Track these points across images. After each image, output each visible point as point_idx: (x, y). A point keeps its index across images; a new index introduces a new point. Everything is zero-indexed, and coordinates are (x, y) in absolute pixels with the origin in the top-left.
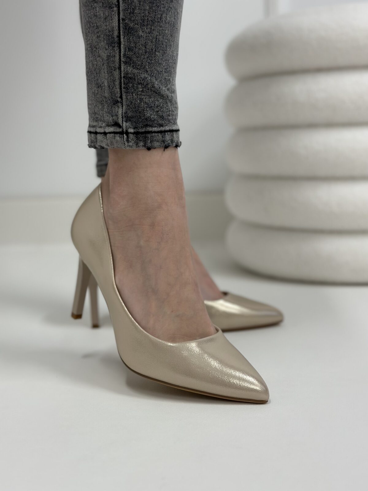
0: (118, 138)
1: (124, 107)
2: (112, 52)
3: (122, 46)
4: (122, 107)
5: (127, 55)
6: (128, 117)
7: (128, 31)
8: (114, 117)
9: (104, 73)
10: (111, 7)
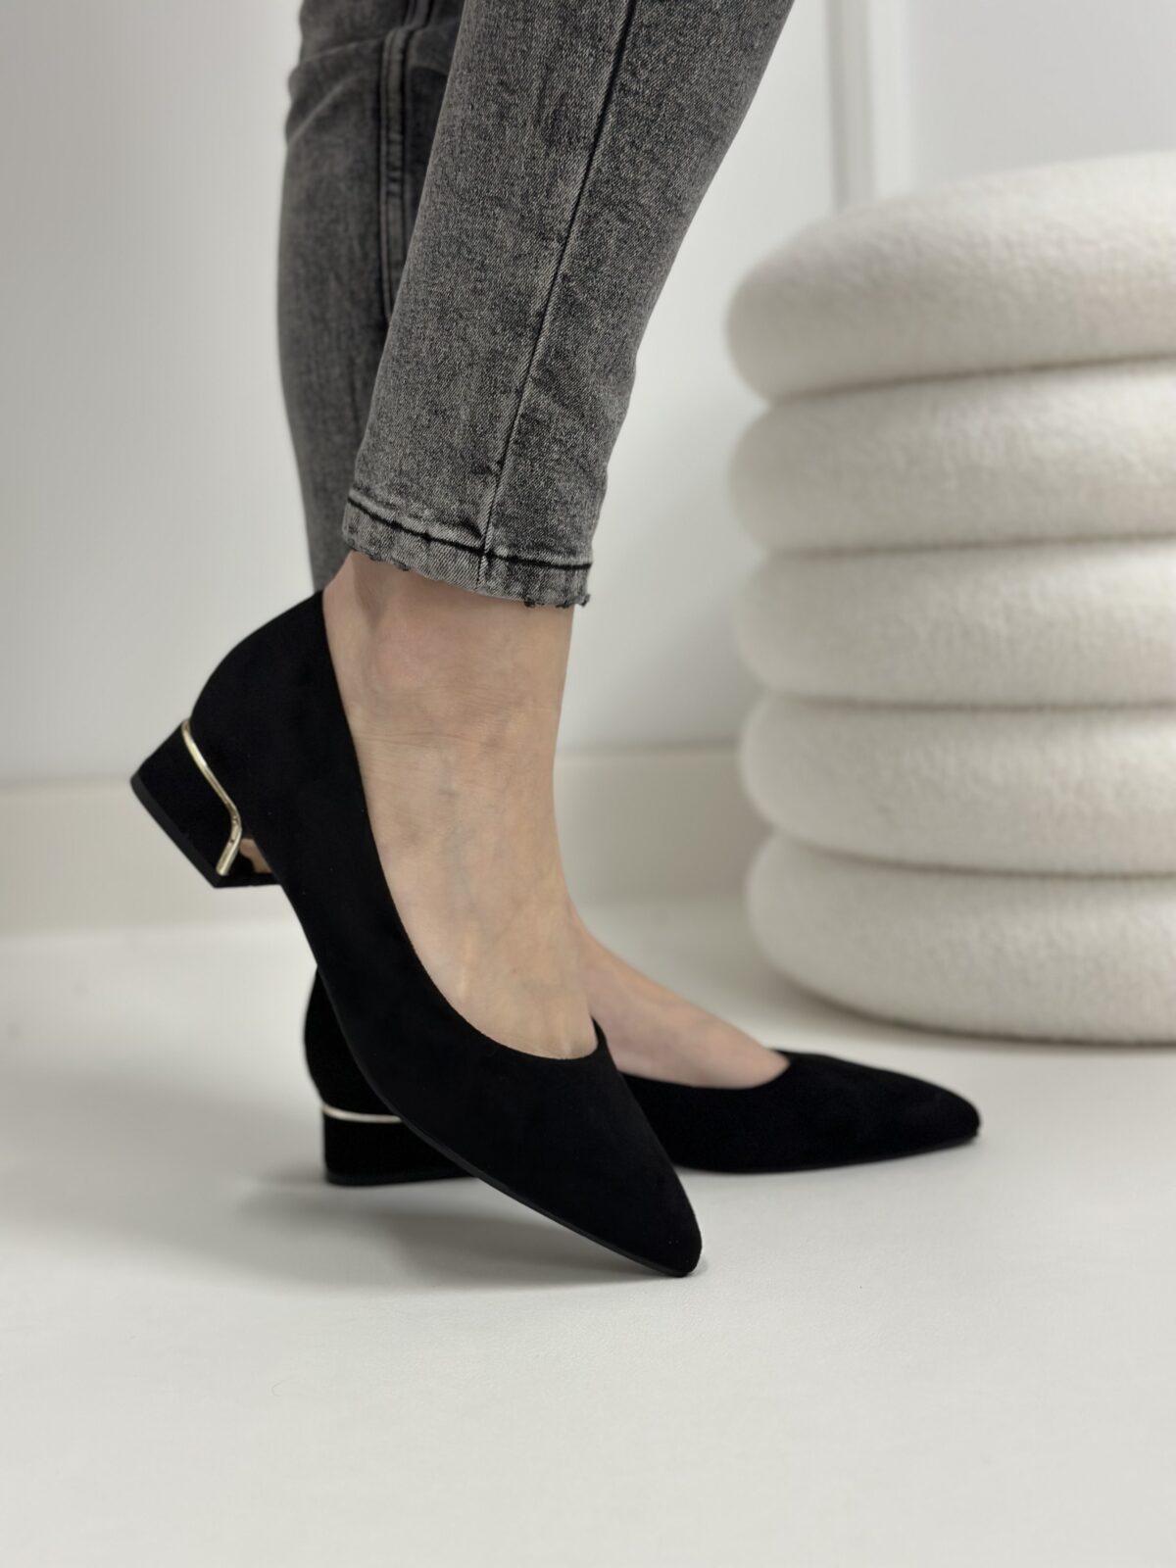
0: (464, 560)
1: (501, 488)
2: (511, 347)
3: (542, 339)
4: (497, 487)
5: (548, 367)
6: (503, 514)
7: (570, 309)
8: (466, 506)
9: (469, 386)
10: (543, 237)
